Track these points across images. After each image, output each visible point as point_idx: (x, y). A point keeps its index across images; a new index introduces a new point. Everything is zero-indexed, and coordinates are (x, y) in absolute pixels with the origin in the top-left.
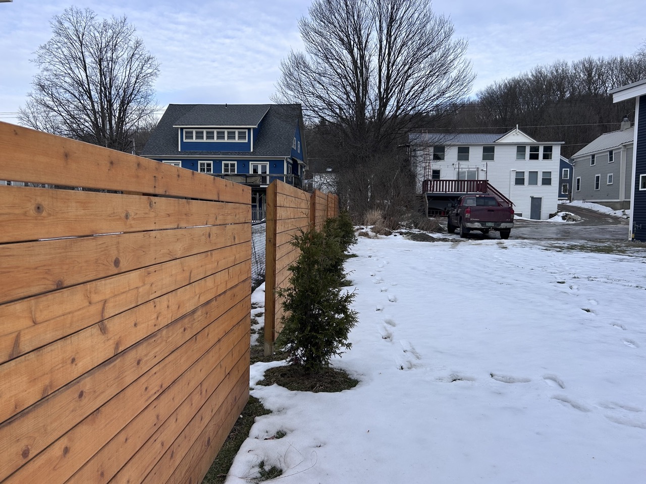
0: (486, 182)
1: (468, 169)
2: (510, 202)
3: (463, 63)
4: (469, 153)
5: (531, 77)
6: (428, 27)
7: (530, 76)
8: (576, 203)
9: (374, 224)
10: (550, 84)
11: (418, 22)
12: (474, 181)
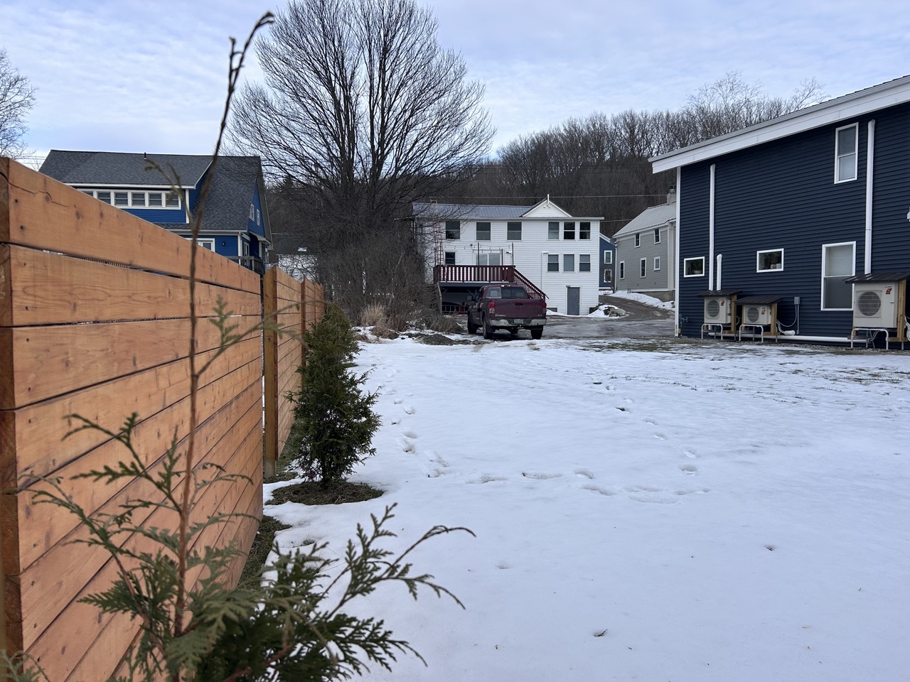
0: (512, 268)
1: (490, 252)
2: (543, 293)
3: (480, 113)
4: (490, 230)
5: (564, 132)
6: (434, 62)
7: (562, 131)
8: (621, 294)
9: (374, 323)
10: (586, 141)
11: (420, 56)
12: (498, 267)
